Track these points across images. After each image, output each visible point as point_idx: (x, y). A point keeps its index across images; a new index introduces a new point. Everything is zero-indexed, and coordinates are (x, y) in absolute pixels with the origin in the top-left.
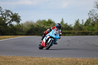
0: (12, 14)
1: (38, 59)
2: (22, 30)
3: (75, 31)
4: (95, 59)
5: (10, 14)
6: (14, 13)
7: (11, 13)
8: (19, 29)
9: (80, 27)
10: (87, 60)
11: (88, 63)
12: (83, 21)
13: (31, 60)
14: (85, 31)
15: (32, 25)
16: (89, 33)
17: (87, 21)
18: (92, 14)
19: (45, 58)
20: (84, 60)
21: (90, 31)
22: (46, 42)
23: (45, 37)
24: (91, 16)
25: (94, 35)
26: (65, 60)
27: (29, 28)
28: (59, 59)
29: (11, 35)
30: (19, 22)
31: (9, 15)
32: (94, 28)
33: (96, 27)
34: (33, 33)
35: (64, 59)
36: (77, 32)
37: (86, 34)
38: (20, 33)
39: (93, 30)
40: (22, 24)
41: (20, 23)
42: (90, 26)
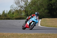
3: (2, 17)
4: (14, 33)
9: (6, 15)
11: (10, 36)
12: (7, 11)
14: (8, 17)
16: (11, 18)
20: (8, 34)
21: (11, 17)
24: (12, 9)
25: (14, 19)
33: (15, 15)
37: (9, 19)
42: (11, 14)
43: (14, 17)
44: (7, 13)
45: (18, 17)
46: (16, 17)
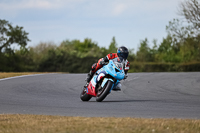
0: (11, 27)
1: (65, 120)
2: (31, 60)
3: (140, 64)
4: (179, 119)
5: (7, 27)
6: (14, 26)
7: (9, 25)
8: (24, 59)
9: (150, 55)
10: (163, 121)
11: (165, 128)
12: (155, 42)
13: (50, 123)
14: (159, 63)
15: (51, 51)
16: (168, 66)
17: (165, 41)
18: (174, 29)
19: (77, 118)
20: (158, 122)
21: (169, 63)
22: (97, 86)
23: (95, 76)
24: (172, 33)
26: (119, 123)
27: (46, 56)
28: (107, 121)
29: (8, 71)
30: (25, 44)
31: (5, 29)
32: (177, 57)
33: (183, 54)
34: (53, 68)
35: (116, 121)
36: (142, 65)
37: (162, 69)
38: (26, 67)
39: (177, 61)
40: (32, 49)
41: (27, 47)
42: (170, 52)
43: (181, 64)
44: (156, 49)
45: (194, 62)
46: (188, 64)
